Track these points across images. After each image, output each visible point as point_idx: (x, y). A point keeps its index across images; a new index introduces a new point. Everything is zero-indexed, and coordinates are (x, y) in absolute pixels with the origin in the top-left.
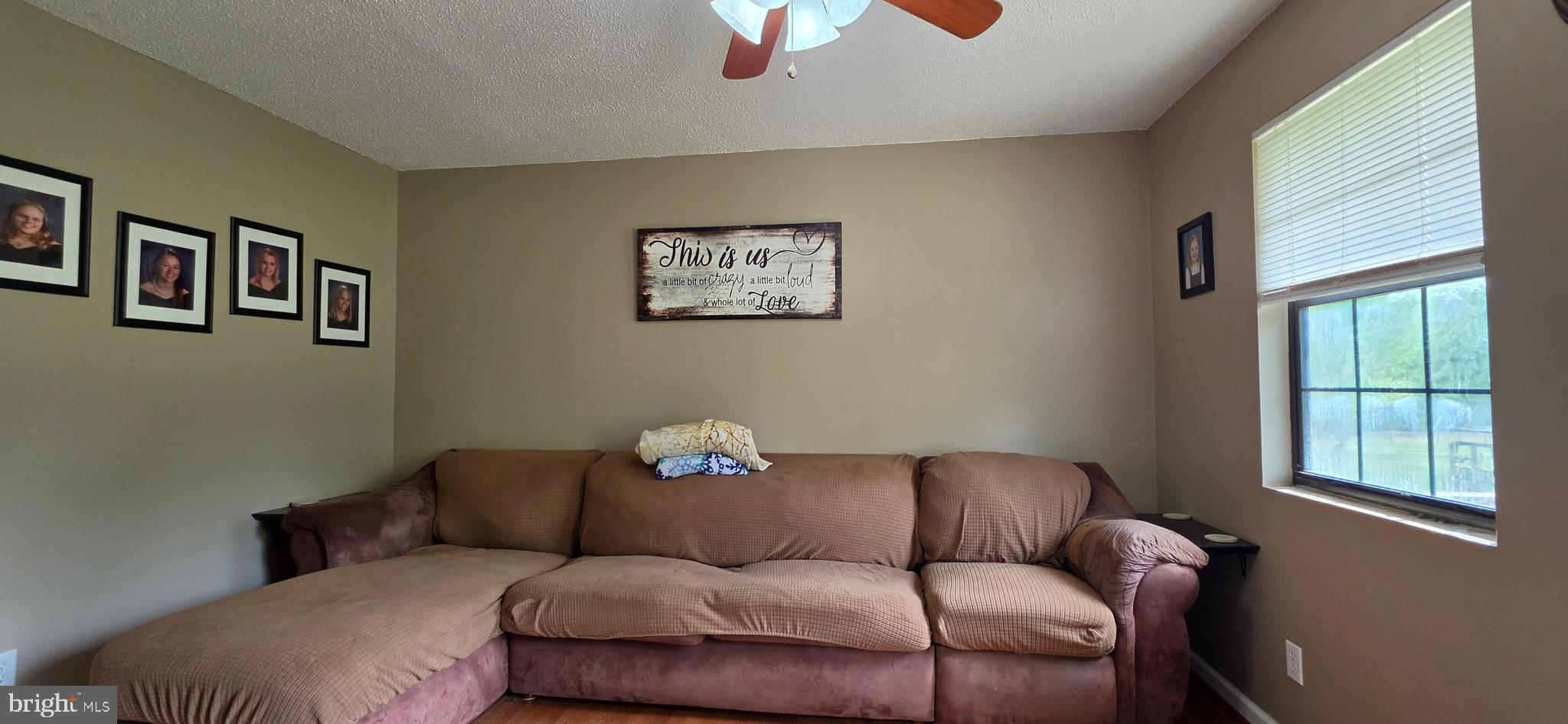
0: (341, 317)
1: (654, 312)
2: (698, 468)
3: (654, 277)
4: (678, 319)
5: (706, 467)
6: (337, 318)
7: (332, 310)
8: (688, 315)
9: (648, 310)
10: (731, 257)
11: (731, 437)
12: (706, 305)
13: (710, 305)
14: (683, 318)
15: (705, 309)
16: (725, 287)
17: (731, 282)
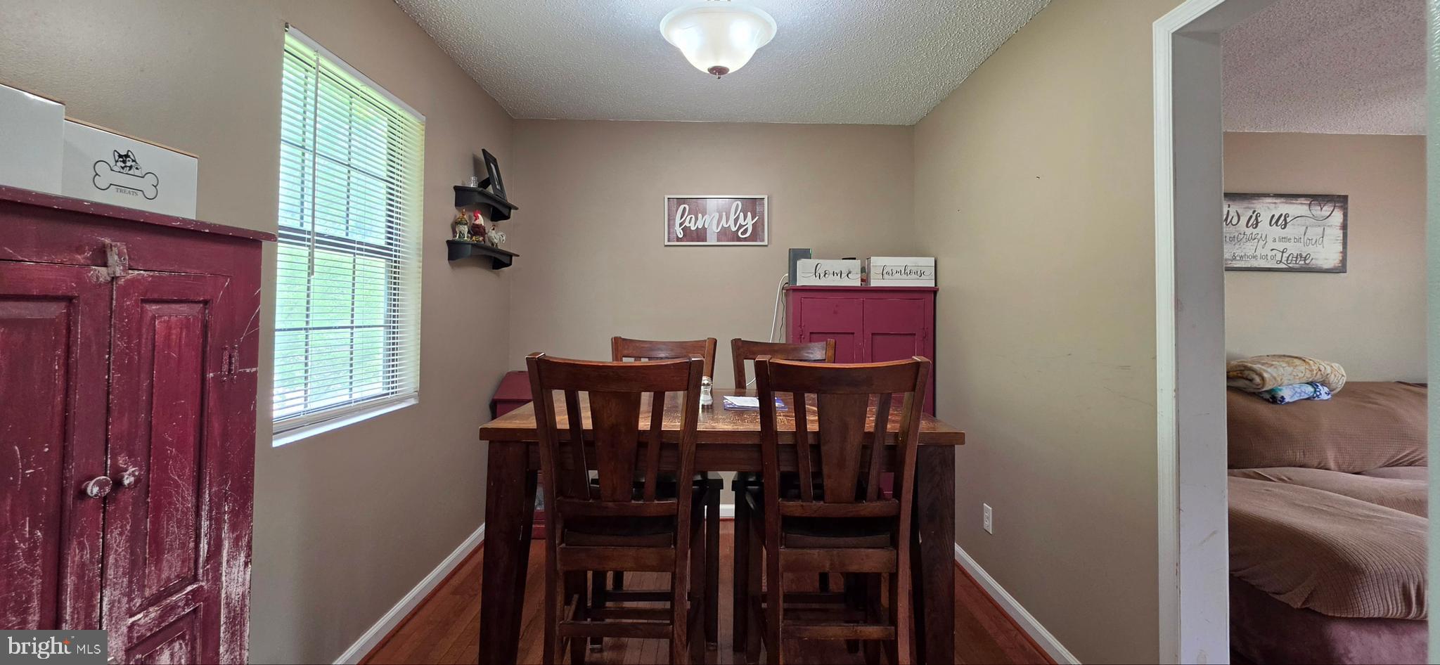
10: (1256, 219)
12: (1234, 258)
13: (1238, 258)
15: (1234, 262)
16: (1251, 244)
17: (1256, 240)
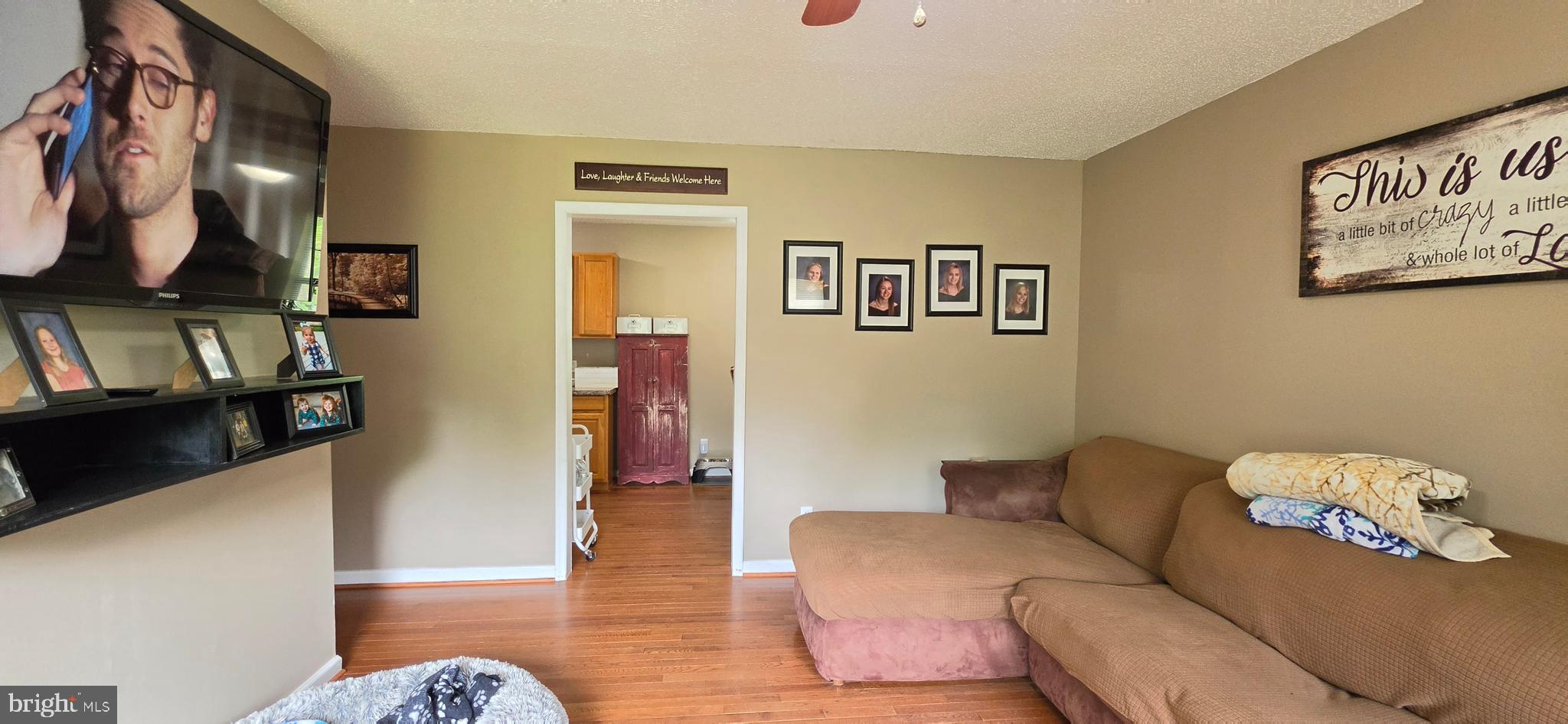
0: (1018, 310)
1: (1322, 282)
2: (1306, 521)
3: (1325, 230)
4: (1360, 291)
5: (1317, 524)
6: (1014, 311)
7: (1010, 305)
8: (1378, 282)
9: (1315, 280)
10: (1466, 170)
11: (1366, 489)
12: (1411, 264)
13: (1420, 263)
14: (1369, 289)
15: (1410, 272)
16: (1451, 228)
17: (1465, 219)
